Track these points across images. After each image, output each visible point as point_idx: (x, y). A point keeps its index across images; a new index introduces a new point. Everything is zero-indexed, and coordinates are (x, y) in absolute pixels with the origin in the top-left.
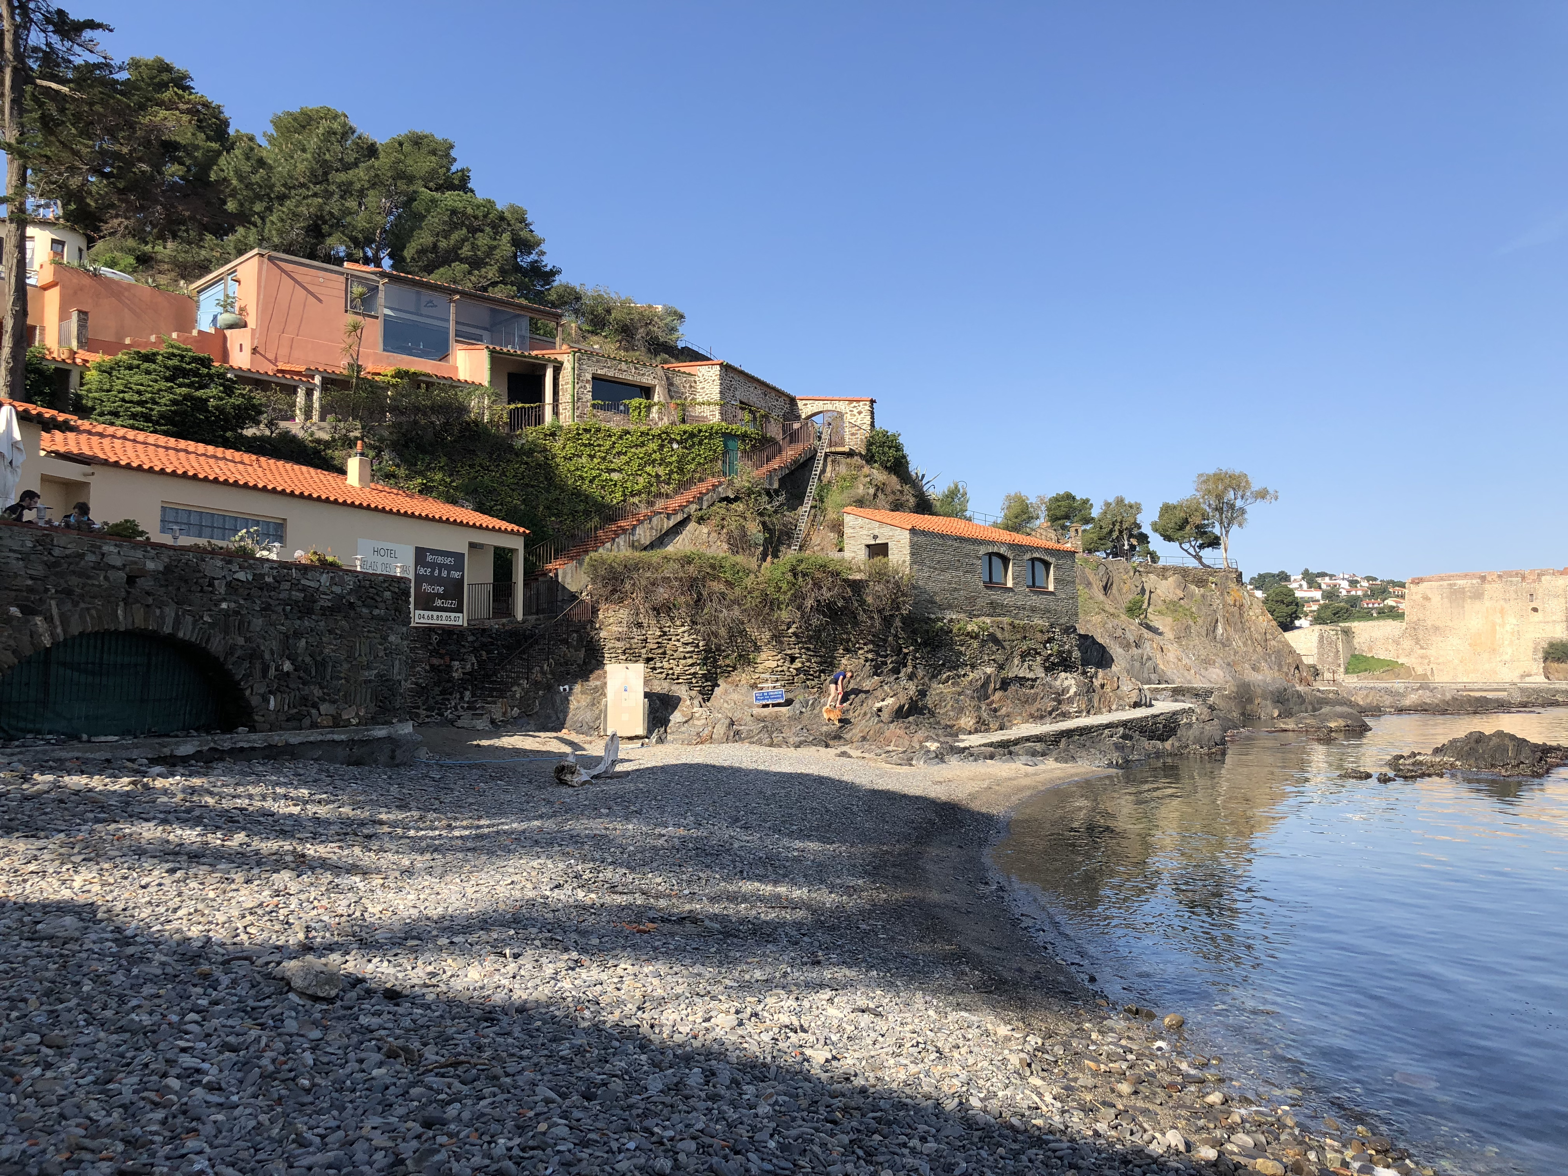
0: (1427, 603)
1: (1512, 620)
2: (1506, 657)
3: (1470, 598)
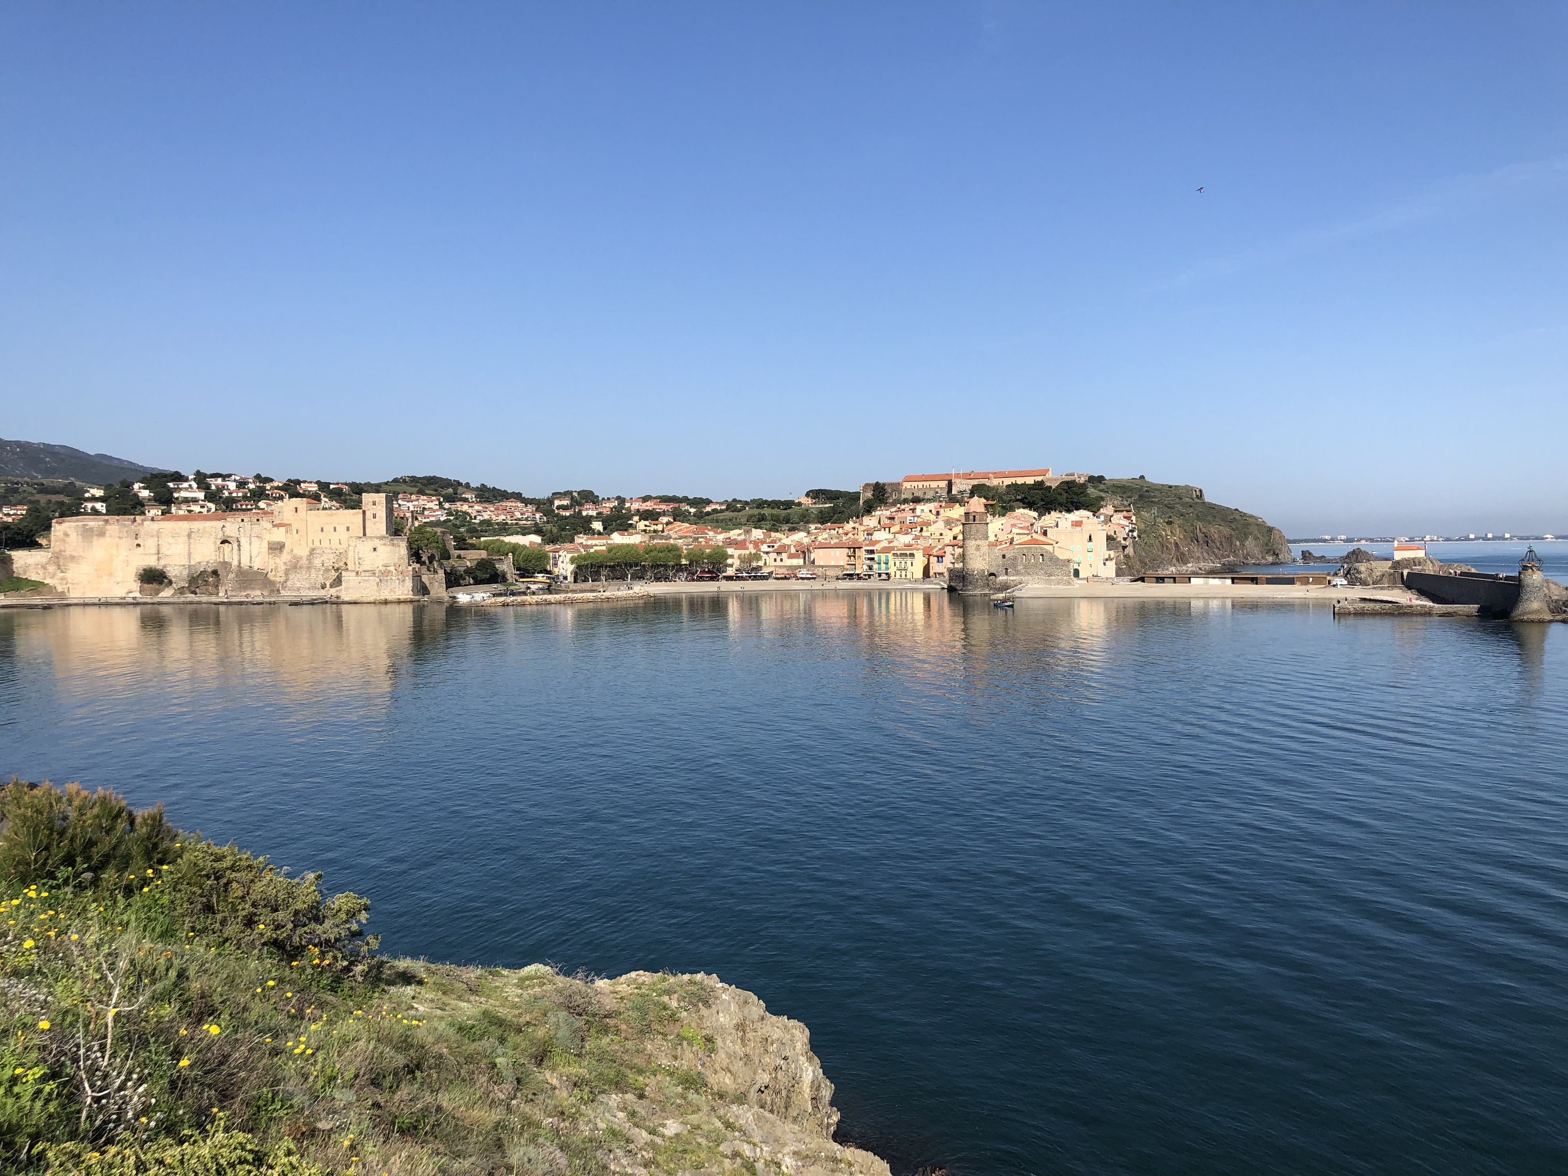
0: (67, 539)
1: (124, 552)
2: (119, 579)
3: (97, 535)
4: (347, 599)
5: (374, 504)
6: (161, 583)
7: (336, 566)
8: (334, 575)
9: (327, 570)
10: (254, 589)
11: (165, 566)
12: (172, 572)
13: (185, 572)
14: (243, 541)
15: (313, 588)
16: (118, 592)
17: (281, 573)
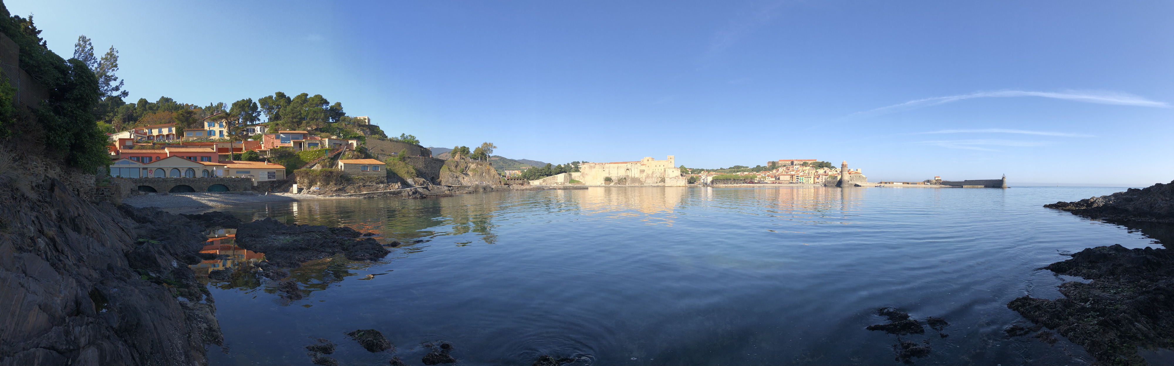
0: (585, 169)
1: (600, 173)
2: (599, 180)
3: (592, 168)
4: (666, 186)
5: (671, 158)
6: (610, 181)
7: (661, 177)
8: (660, 179)
9: (658, 178)
10: (636, 183)
11: (611, 176)
12: (613, 178)
13: (617, 178)
14: (632, 169)
15: (654, 183)
16: (599, 184)
17: (644, 179)
